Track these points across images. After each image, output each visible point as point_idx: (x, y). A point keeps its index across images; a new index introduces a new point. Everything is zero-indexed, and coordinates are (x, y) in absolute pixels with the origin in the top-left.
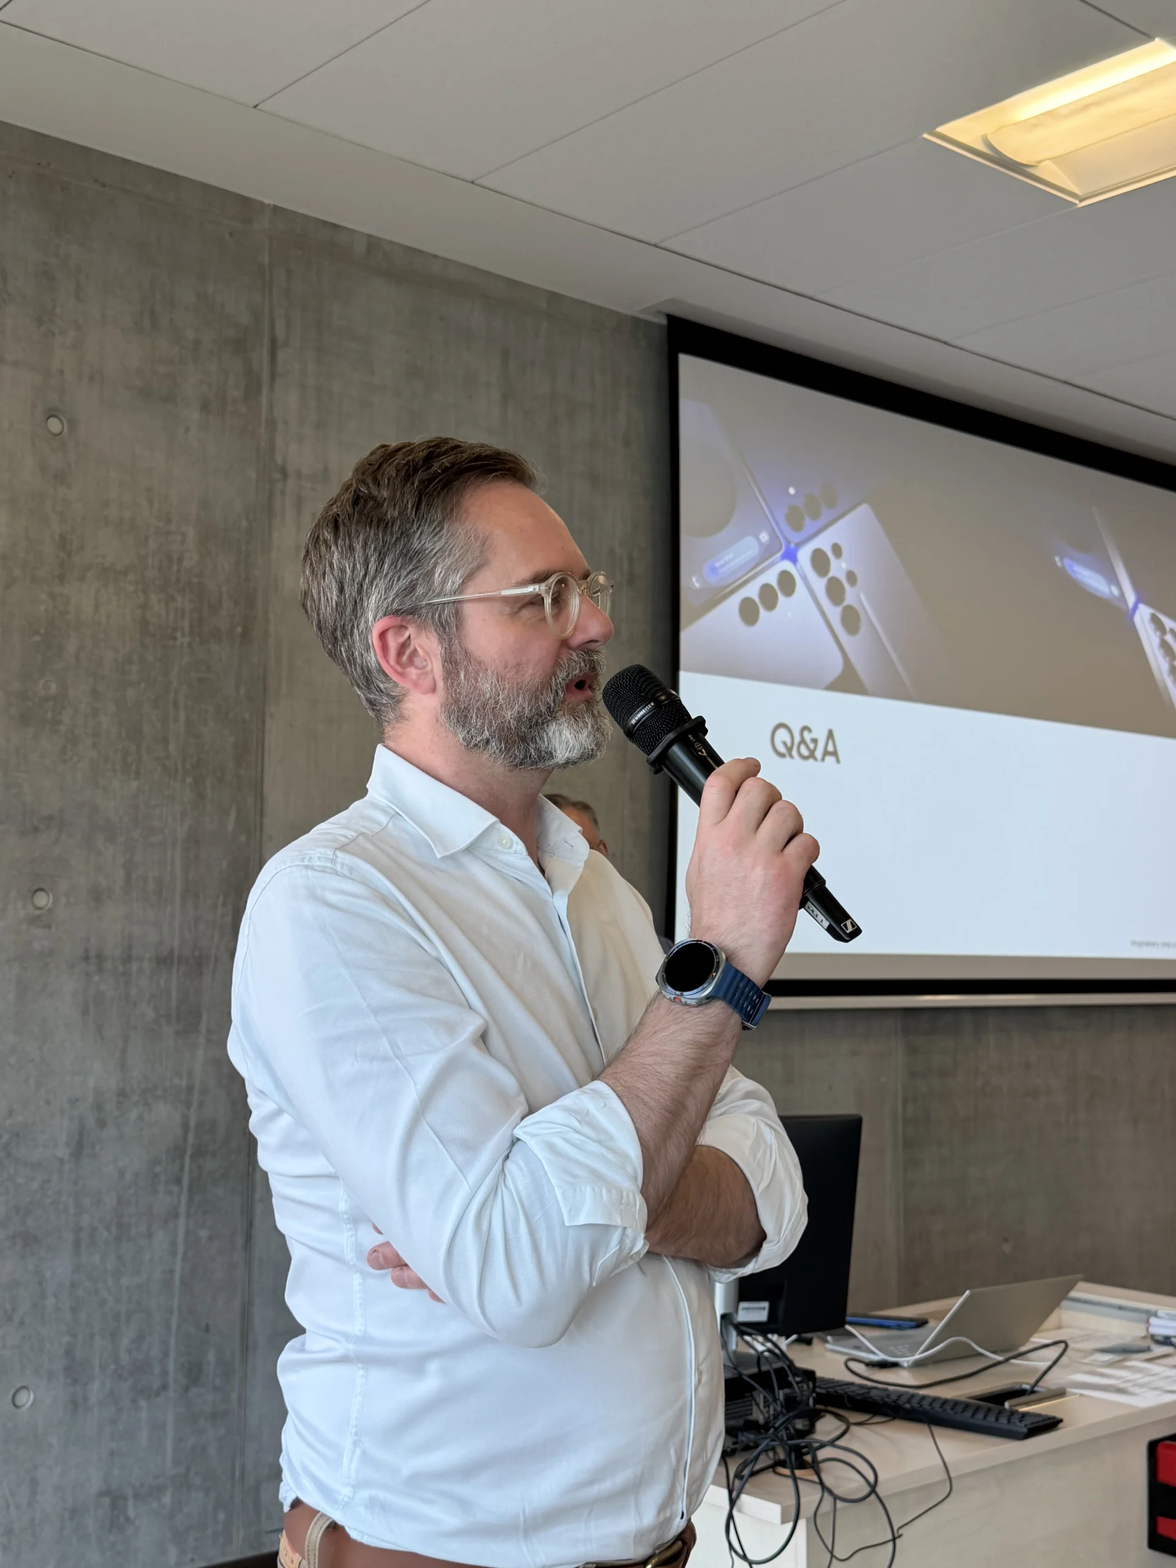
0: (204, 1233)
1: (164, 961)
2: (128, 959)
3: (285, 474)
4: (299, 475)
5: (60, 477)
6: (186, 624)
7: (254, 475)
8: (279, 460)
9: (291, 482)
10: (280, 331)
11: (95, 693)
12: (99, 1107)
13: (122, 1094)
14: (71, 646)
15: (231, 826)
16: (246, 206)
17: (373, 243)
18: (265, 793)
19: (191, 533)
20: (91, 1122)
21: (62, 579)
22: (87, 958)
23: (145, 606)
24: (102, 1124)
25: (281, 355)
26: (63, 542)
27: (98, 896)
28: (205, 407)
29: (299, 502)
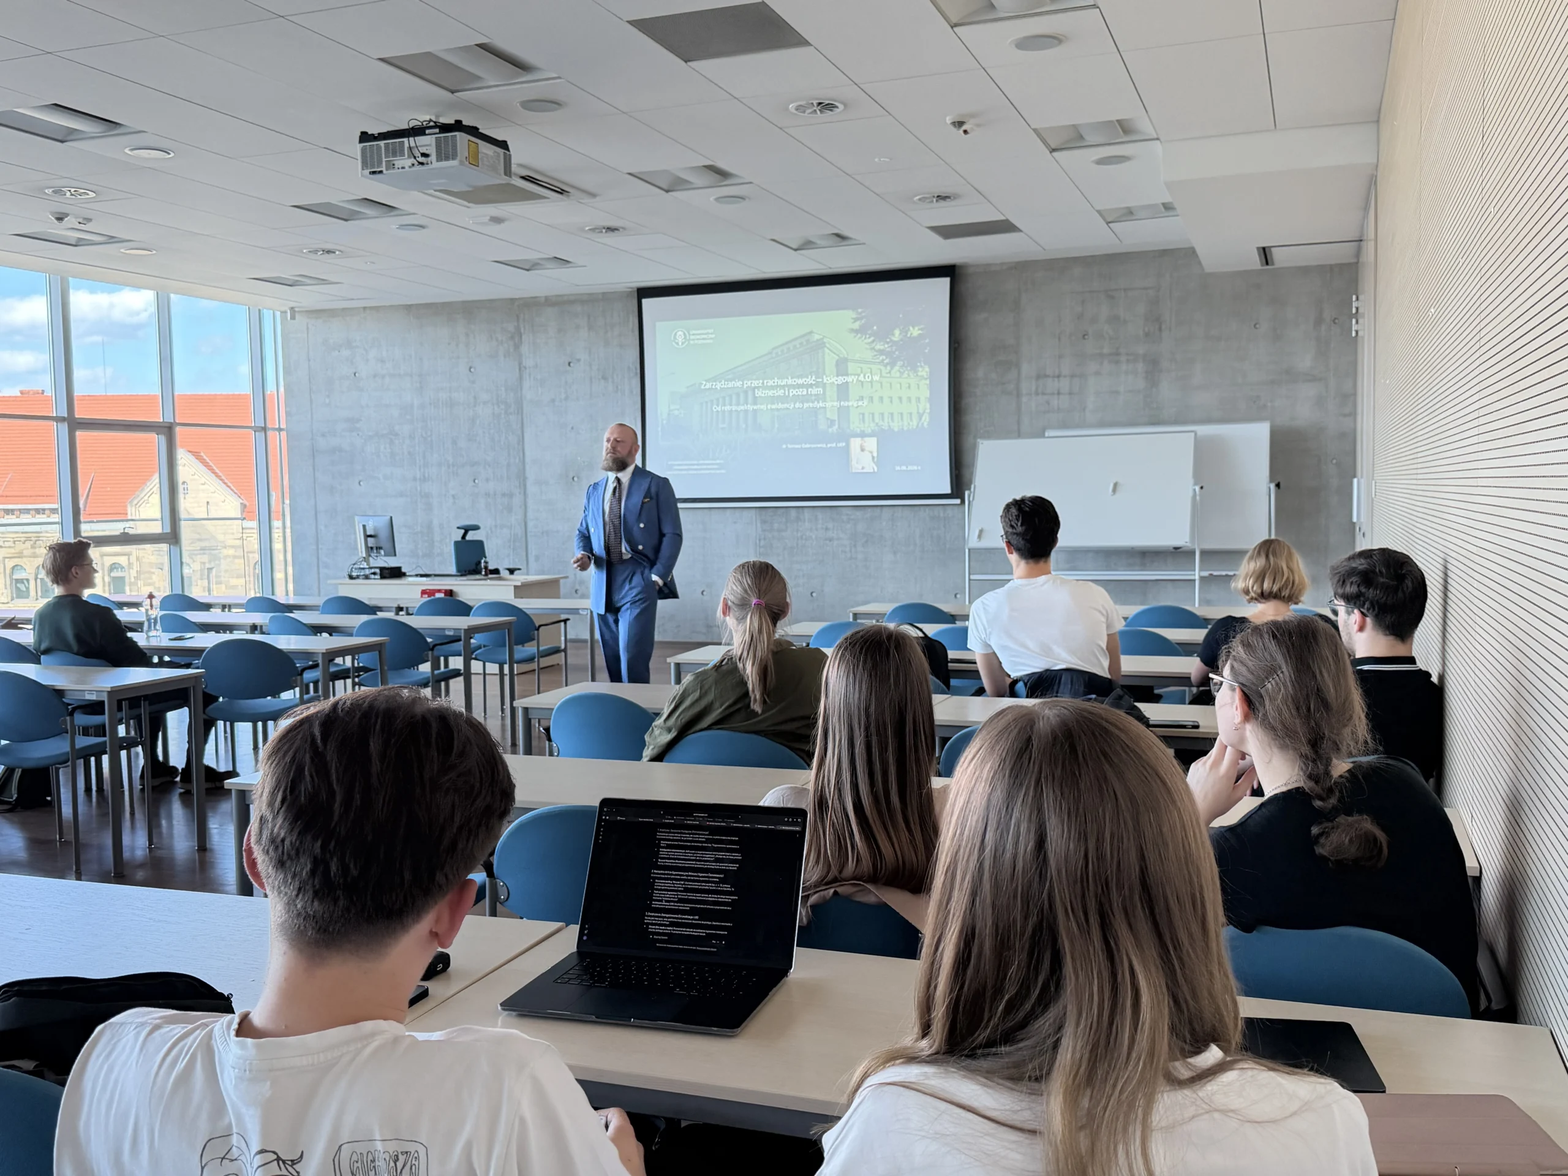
0: (517, 560)
1: (504, 495)
2: (495, 495)
3: (525, 368)
4: (530, 368)
5: (473, 382)
6: (503, 412)
8: (524, 364)
9: (528, 371)
10: (522, 331)
11: (484, 432)
12: (491, 529)
13: (496, 526)
14: (478, 422)
15: (517, 461)
16: (512, 300)
17: (547, 298)
18: (525, 452)
19: (503, 389)
20: (489, 532)
21: (475, 406)
22: (486, 494)
23: (494, 409)
24: (492, 532)
25: (523, 337)
26: (475, 398)
27: (487, 480)
28: (505, 356)
29: (530, 375)
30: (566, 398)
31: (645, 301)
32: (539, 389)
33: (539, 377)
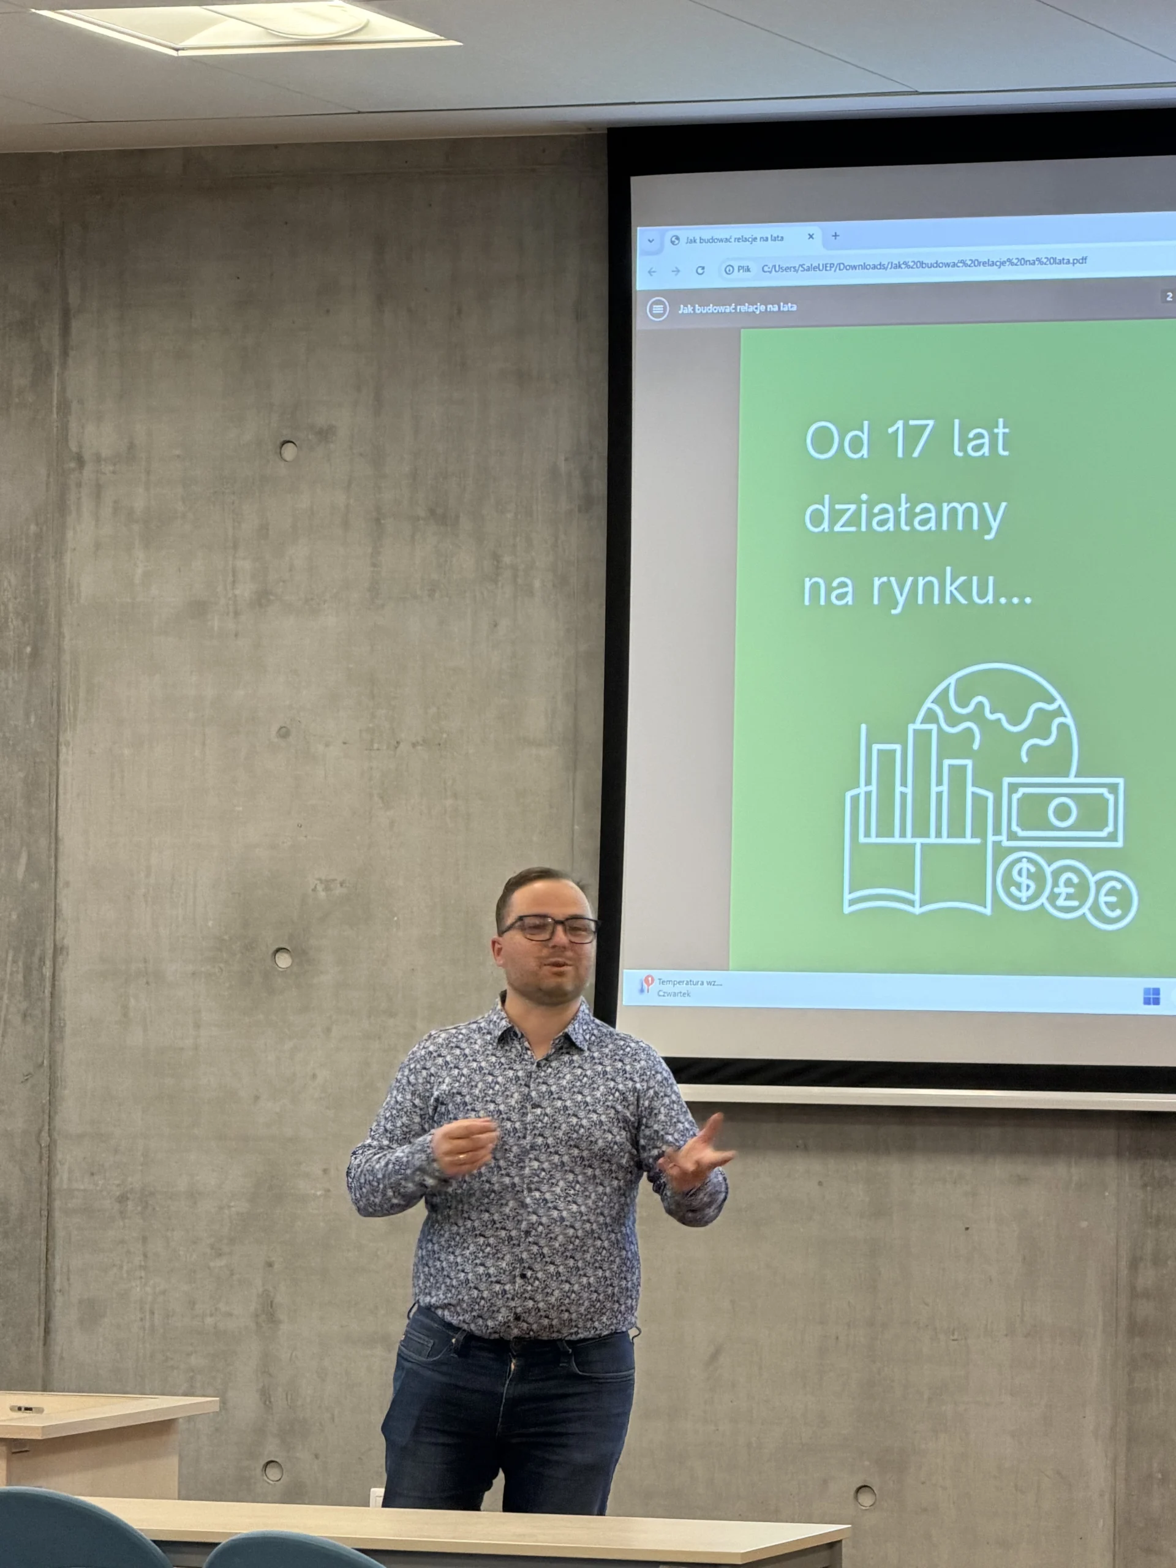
3: (80, 460)
4: (98, 459)
7: (43, 471)
8: (74, 449)
9: (88, 472)
10: (74, 300)
15: (20, 871)
18: (60, 834)
25: (75, 325)
29: (98, 491)
30: (262, 599)
31: (641, 187)
32: (140, 554)
33: (139, 505)
